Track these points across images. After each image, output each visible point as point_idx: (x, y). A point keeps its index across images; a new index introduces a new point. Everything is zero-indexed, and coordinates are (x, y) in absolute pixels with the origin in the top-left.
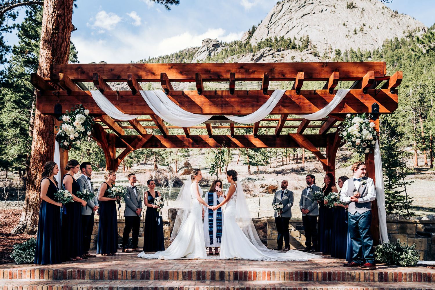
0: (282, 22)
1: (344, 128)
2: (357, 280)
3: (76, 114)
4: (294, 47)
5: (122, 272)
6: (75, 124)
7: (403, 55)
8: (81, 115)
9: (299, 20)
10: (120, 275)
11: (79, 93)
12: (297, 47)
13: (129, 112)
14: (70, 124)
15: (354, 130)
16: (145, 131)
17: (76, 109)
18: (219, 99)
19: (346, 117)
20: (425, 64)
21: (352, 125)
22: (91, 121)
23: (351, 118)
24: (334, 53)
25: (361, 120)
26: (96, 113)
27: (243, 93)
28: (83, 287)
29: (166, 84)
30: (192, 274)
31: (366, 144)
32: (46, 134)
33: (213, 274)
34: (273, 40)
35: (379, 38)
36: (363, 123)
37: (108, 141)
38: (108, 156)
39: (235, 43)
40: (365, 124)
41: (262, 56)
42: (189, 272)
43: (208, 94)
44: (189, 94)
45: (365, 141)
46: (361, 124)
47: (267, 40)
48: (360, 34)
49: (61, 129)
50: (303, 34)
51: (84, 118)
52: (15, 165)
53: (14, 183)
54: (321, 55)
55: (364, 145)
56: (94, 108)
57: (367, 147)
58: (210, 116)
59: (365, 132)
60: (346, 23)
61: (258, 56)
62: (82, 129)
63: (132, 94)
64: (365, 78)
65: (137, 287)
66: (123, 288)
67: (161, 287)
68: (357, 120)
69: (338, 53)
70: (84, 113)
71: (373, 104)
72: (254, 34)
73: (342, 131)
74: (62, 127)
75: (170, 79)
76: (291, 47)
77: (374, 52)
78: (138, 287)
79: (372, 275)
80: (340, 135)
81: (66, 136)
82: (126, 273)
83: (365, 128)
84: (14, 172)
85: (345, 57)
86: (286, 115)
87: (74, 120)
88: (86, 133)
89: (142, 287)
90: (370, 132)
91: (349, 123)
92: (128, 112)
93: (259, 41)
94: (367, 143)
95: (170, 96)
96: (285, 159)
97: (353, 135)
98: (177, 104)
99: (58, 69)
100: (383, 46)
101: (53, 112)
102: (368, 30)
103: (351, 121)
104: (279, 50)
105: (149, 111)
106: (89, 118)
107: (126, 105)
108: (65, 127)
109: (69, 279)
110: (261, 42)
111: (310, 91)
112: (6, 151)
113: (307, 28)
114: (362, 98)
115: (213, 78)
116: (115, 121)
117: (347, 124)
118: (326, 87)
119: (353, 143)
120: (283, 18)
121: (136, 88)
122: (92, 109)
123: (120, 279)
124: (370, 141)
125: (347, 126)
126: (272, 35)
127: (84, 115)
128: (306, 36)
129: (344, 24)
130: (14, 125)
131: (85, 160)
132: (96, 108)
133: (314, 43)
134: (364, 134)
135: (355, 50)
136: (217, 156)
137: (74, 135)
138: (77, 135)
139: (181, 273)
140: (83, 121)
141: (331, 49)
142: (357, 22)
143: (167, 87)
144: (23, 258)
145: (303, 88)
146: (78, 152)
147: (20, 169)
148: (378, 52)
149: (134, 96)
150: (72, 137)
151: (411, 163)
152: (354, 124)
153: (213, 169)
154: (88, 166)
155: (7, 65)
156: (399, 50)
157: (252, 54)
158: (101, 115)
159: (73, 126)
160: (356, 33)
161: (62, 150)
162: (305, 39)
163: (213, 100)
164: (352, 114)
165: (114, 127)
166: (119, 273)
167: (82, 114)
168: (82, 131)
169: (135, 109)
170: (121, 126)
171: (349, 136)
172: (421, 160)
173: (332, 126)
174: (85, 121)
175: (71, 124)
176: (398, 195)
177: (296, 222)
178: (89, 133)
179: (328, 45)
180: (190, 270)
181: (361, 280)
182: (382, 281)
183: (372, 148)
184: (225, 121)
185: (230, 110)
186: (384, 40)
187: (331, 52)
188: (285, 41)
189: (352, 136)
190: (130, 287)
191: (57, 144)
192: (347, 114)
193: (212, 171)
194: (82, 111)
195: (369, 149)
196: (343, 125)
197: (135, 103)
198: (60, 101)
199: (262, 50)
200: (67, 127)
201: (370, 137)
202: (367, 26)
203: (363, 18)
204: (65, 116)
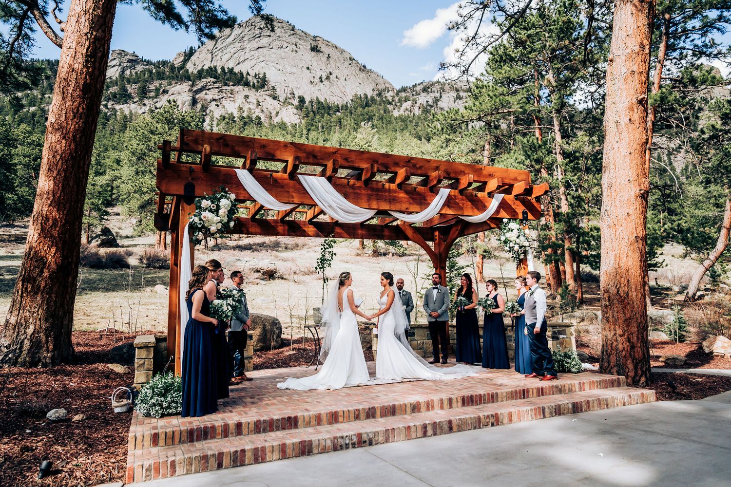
0: (231, 50)
2: (563, 392)
3: (220, 199)
4: (247, 84)
6: (221, 212)
7: (374, 115)
9: (252, 53)
12: (251, 84)
14: (213, 212)
18: (387, 194)
19: (503, 222)
21: (510, 230)
24: (298, 100)
34: (219, 71)
35: (348, 90)
36: (519, 229)
41: (204, 88)
43: (374, 186)
44: (354, 184)
45: (522, 247)
47: (210, 68)
48: (326, 82)
50: (259, 69)
51: (230, 204)
54: (282, 99)
60: (310, 67)
61: (199, 87)
62: (226, 219)
64: (518, 186)
68: (514, 226)
69: (302, 100)
71: (523, 211)
72: (192, 58)
76: (243, 83)
77: (342, 106)
79: (573, 386)
81: (204, 227)
82: (348, 413)
87: (218, 207)
91: (507, 228)
92: (283, 200)
93: (200, 68)
95: (333, 185)
97: (511, 241)
99: (192, 136)
100: (352, 100)
101: (182, 192)
102: (335, 80)
103: (508, 226)
105: (310, 200)
107: (281, 192)
110: (202, 69)
113: (263, 64)
114: (514, 204)
120: (232, 46)
123: (341, 422)
125: (505, 231)
126: (218, 64)
128: (262, 73)
129: (308, 68)
133: (272, 84)
135: (322, 100)
137: (216, 226)
139: (409, 405)
140: (228, 209)
141: (293, 94)
142: (324, 68)
148: (347, 107)
149: (292, 181)
156: (370, 109)
157: (190, 83)
159: (217, 215)
160: (322, 81)
162: (261, 76)
163: (380, 193)
164: (509, 219)
167: (227, 199)
171: (508, 241)
175: (215, 212)
179: (290, 89)
181: (566, 392)
182: (581, 391)
183: (525, 254)
185: (398, 207)
186: (353, 94)
187: (294, 98)
188: (236, 74)
192: (504, 218)
195: (523, 254)
197: (293, 191)
198: (192, 179)
199: (205, 81)
200: (209, 216)
202: (334, 75)
203: (329, 66)
204: (204, 201)
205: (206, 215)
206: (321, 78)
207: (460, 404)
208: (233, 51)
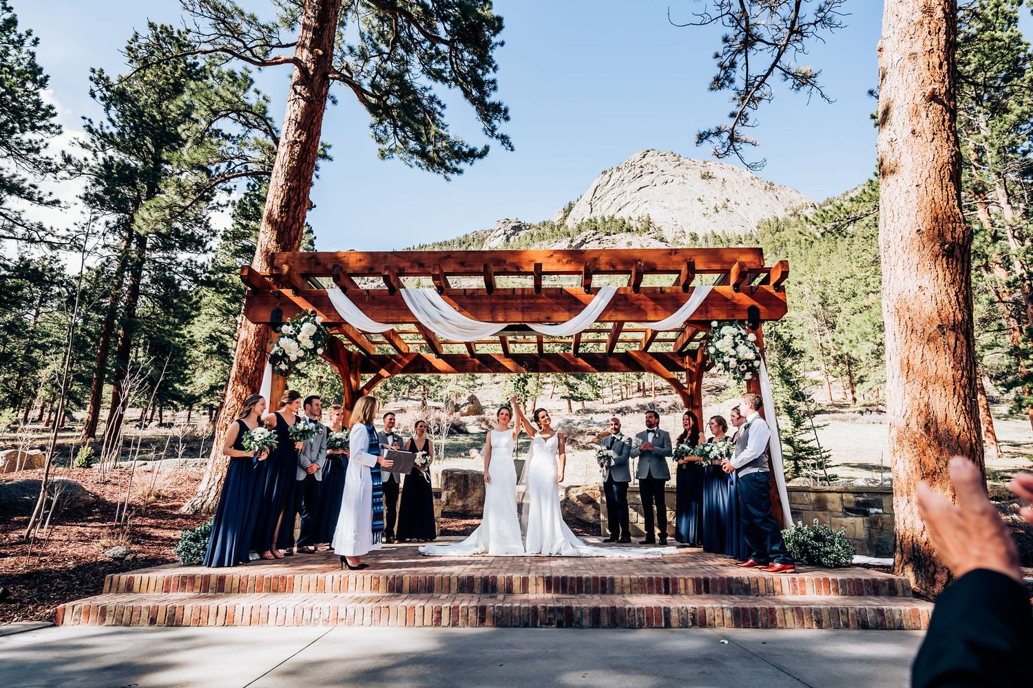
0: (611, 196)
1: (710, 342)
3: (303, 323)
4: (629, 230)
6: (299, 337)
7: (789, 240)
8: (310, 324)
9: (634, 195)
11: (310, 293)
12: (634, 229)
13: (383, 319)
14: (292, 338)
15: (724, 345)
16: (407, 348)
17: (303, 316)
18: (519, 301)
19: (711, 326)
20: (822, 251)
21: (721, 337)
22: (323, 333)
23: (720, 327)
24: (688, 238)
25: (734, 331)
26: (332, 321)
27: (553, 292)
29: (439, 280)
31: (745, 366)
34: (599, 221)
35: (751, 217)
36: (738, 335)
37: (350, 363)
38: (348, 385)
39: (545, 224)
40: (740, 336)
41: (583, 242)
42: (469, 578)
43: (502, 293)
44: (473, 293)
45: (744, 361)
46: (734, 337)
47: (590, 220)
48: (723, 211)
49: (278, 345)
50: (642, 212)
51: (315, 328)
52: (204, 401)
53: (198, 429)
54: (669, 239)
55: (744, 368)
56: (330, 314)
57: (747, 371)
58: (505, 325)
59: (741, 348)
60: (702, 198)
61: (579, 241)
62: (310, 345)
63: (389, 295)
64: (734, 270)
68: (728, 331)
69: (694, 238)
70: (315, 322)
71: (751, 307)
72: (571, 213)
73: (707, 346)
74: (280, 342)
75: (445, 272)
76: (625, 229)
77: (746, 236)
80: (705, 353)
81: (285, 355)
83: (741, 342)
84: (201, 412)
85: (704, 243)
86: (621, 323)
87: (299, 331)
88: (316, 350)
90: (750, 348)
91: (717, 335)
92: (381, 319)
93: (579, 222)
94: (747, 364)
95: (445, 297)
98: (456, 309)
99: (283, 259)
100: (758, 227)
101: (268, 320)
102: (734, 206)
103: (719, 331)
104: (608, 234)
105: (411, 318)
106: (322, 329)
107: (378, 310)
108: (284, 342)
110: (582, 223)
111: (654, 290)
112: (193, 379)
113: (647, 205)
114: (733, 298)
115: (509, 270)
116: (361, 333)
117: (713, 337)
118: (677, 283)
119: (726, 364)
120: (611, 192)
121: (395, 284)
122: (327, 316)
124: (751, 361)
125: (714, 340)
126: (597, 214)
127: (315, 324)
128: (645, 214)
129: (700, 200)
130: (212, 339)
131: (314, 392)
132: (333, 314)
133: (657, 225)
134: (741, 352)
135: (719, 233)
136: (517, 386)
137: (297, 354)
138: (301, 354)
139: (456, 579)
140: (312, 334)
141: (684, 232)
142: (719, 195)
143: (440, 283)
144: (194, 555)
145: (644, 284)
146: (303, 381)
147: (211, 407)
148: (751, 236)
149: (391, 297)
150: (293, 357)
151: (820, 397)
152: (724, 336)
154: (315, 401)
155: (211, 255)
156: (782, 233)
157: (570, 239)
158: (340, 324)
159: (297, 341)
160: (717, 211)
161: (276, 376)
162: (644, 218)
163: (510, 301)
164: (719, 321)
165: (360, 343)
167: (312, 323)
168: (310, 348)
169: (392, 315)
170: (370, 341)
171: (719, 354)
172: (837, 391)
173: (691, 339)
174: (315, 334)
175: (294, 338)
176: (806, 446)
178: (320, 351)
179: (679, 227)
183: (755, 372)
185: (535, 316)
186: (759, 219)
187: (684, 236)
188: (616, 221)
189: (723, 354)
191: (268, 368)
192: (712, 321)
194: (312, 318)
195: (751, 373)
196: (708, 339)
197: (391, 307)
198: (280, 304)
199: (584, 234)
200: (288, 343)
201: (751, 355)
202: (732, 202)
203: (725, 192)
204: (285, 326)
206: (716, 208)
208: (612, 198)
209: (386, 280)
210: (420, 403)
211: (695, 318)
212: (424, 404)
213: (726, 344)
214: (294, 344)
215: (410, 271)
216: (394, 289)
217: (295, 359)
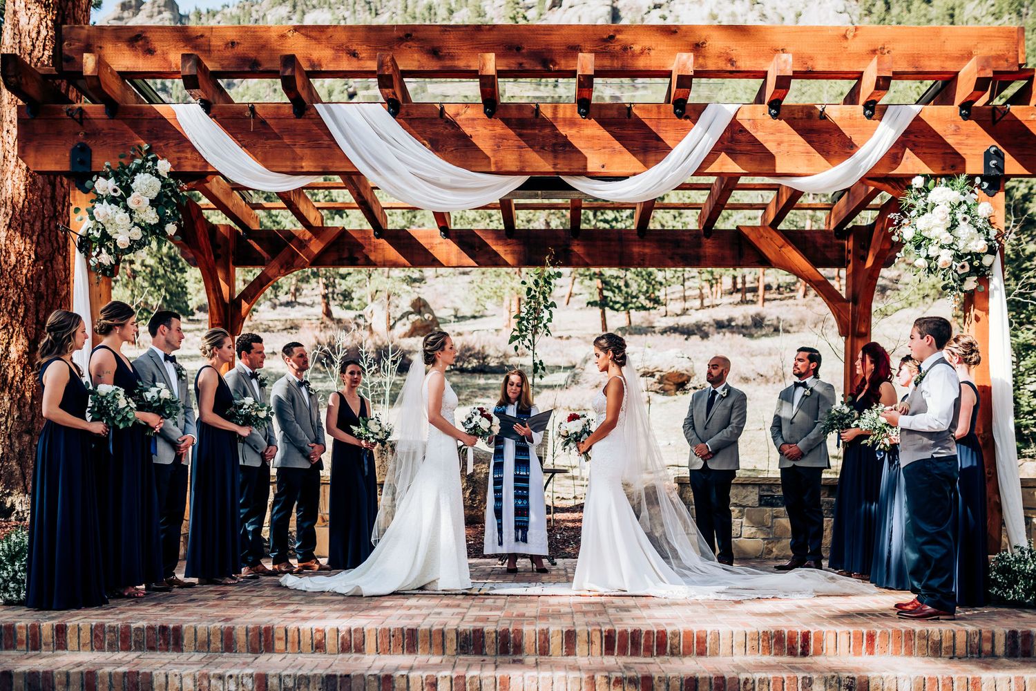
1: (906, 216)
2: (947, 653)
3: (134, 173)
5: (286, 631)
6: (131, 202)
8: (147, 175)
10: (280, 639)
11: (140, 112)
13: (286, 166)
14: (117, 204)
15: (932, 224)
16: (319, 216)
17: (133, 157)
18: (547, 131)
19: (910, 187)
21: (929, 208)
22: (176, 194)
23: (927, 190)
25: (953, 195)
26: (189, 169)
27: (615, 113)
28: (184, 673)
29: (392, 87)
30: (483, 637)
31: (967, 264)
32: (32, 225)
33: (543, 637)
36: (960, 204)
37: (215, 246)
38: (214, 290)
40: (964, 207)
42: (475, 631)
43: (514, 114)
44: (458, 114)
45: (966, 255)
46: (953, 207)
51: (158, 184)
55: (965, 267)
56: (183, 155)
57: (969, 274)
58: (521, 180)
59: (964, 230)
62: (151, 217)
63: (293, 116)
64: (965, 74)
65: (335, 676)
66: (295, 676)
67: (403, 676)
68: (943, 195)
70: (156, 170)
71: (988, 150)
73: (899, 225)
74: (95, 211)
75: (402, 71)
78: (338, 674)
79: (987, 640)
80: (895, 238)
81: (106, 236)
82: (296, 633)
83: (965, 219)
87: (128, 190)
88: (164, 228)
89: (348, 676)
90: (979, 230)
91: (920, 204)
92: (282, 167)
94: (970, 262)
95: (402, 121)
96: (706, 290)
97: (930, 240)
98: (424, 144)
99: (79, 40)
101: (66, 167)
103: (926, 196)
105: (343, 164)
106: (170, 185)
107: (276, 147)
109: (135, 650)
111: (808, 111)
114: (957, 131)
115: (527, 66)
116: (233, 189)
117: (913, 206)
118: (852, 98)
119: (932, 262)
121: (304, 95)
122: (179, 158)
123: (280, 652)
124: (978, 256)
125: (914, 213)
127: (158, 175)
132: (189, 155)
134: (963, 237)
136: (533, 293)
137: (129, 234)
138: (137, 234)
139: (453, 636)
140: (154, 195)
143: (394, 94)
145: (789, 100)
149: (300, 121)
150: (122, 240)
152: (934, 206)
153: (521, 331)
158: (201, 176)
159: (127, 209)
161: (94, 277)
163: (529, 131)
164: (927, 178)
165: (230, 206)
166: (276, 635)
167: (151, 173)
168: (152, 223)
169: (302, 158)
170: (249, 203)
171: (920, 242)
173: (864, 206)
174: (159, 194)
175: (121, 204)
177: (760, 485)
178: (171, 229)
180: (479, 625)
181: (958, 652)
182: (1016, 657)
183: (982, 275)
184: (563, 192)
190: (315, 675)
192: (914, 176)
193: (517, 337)
194: (150, 163)
195: (975, 278)
196: (902, 211)
197: (302, 142)
198: (86, 134)
200: (109, 212)
201: (979, 245)
204: (101, 179)
205: (103, 210)
207: (596, 647)
209: (289, 87)
210: (319, 310)
211: (882, 171)
212: (328, 313)
213: (937, 221)
214: (121, 216)
215: (332, 67)
216: (302, 104)
217: (127, 244)
